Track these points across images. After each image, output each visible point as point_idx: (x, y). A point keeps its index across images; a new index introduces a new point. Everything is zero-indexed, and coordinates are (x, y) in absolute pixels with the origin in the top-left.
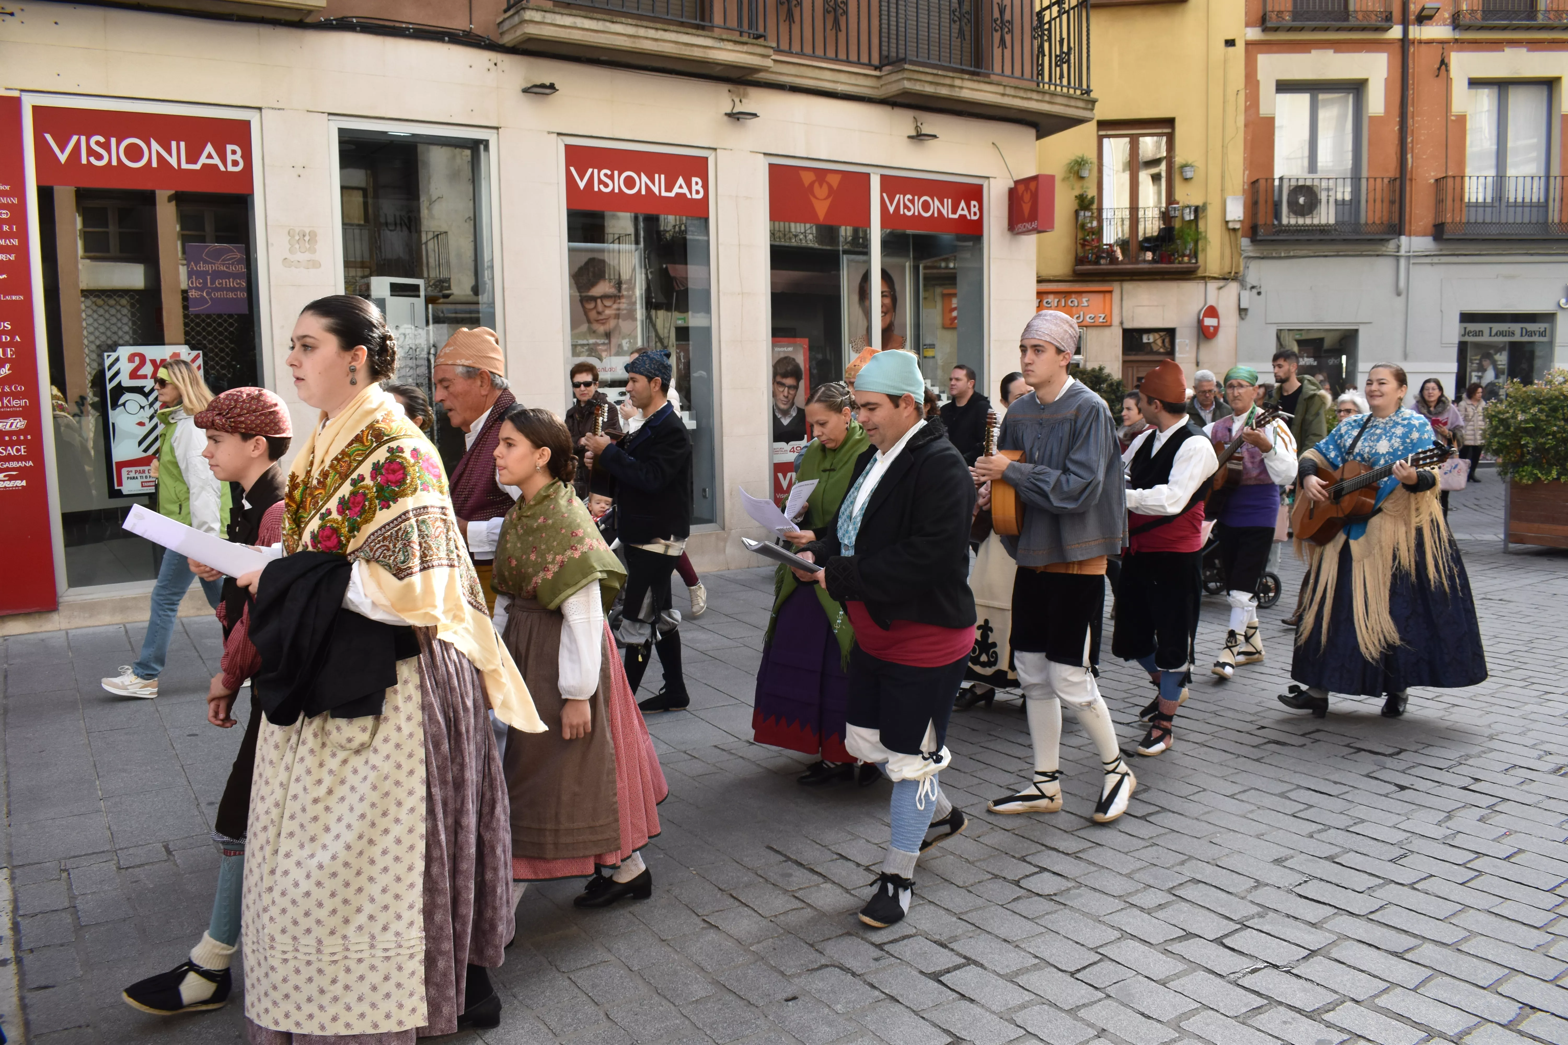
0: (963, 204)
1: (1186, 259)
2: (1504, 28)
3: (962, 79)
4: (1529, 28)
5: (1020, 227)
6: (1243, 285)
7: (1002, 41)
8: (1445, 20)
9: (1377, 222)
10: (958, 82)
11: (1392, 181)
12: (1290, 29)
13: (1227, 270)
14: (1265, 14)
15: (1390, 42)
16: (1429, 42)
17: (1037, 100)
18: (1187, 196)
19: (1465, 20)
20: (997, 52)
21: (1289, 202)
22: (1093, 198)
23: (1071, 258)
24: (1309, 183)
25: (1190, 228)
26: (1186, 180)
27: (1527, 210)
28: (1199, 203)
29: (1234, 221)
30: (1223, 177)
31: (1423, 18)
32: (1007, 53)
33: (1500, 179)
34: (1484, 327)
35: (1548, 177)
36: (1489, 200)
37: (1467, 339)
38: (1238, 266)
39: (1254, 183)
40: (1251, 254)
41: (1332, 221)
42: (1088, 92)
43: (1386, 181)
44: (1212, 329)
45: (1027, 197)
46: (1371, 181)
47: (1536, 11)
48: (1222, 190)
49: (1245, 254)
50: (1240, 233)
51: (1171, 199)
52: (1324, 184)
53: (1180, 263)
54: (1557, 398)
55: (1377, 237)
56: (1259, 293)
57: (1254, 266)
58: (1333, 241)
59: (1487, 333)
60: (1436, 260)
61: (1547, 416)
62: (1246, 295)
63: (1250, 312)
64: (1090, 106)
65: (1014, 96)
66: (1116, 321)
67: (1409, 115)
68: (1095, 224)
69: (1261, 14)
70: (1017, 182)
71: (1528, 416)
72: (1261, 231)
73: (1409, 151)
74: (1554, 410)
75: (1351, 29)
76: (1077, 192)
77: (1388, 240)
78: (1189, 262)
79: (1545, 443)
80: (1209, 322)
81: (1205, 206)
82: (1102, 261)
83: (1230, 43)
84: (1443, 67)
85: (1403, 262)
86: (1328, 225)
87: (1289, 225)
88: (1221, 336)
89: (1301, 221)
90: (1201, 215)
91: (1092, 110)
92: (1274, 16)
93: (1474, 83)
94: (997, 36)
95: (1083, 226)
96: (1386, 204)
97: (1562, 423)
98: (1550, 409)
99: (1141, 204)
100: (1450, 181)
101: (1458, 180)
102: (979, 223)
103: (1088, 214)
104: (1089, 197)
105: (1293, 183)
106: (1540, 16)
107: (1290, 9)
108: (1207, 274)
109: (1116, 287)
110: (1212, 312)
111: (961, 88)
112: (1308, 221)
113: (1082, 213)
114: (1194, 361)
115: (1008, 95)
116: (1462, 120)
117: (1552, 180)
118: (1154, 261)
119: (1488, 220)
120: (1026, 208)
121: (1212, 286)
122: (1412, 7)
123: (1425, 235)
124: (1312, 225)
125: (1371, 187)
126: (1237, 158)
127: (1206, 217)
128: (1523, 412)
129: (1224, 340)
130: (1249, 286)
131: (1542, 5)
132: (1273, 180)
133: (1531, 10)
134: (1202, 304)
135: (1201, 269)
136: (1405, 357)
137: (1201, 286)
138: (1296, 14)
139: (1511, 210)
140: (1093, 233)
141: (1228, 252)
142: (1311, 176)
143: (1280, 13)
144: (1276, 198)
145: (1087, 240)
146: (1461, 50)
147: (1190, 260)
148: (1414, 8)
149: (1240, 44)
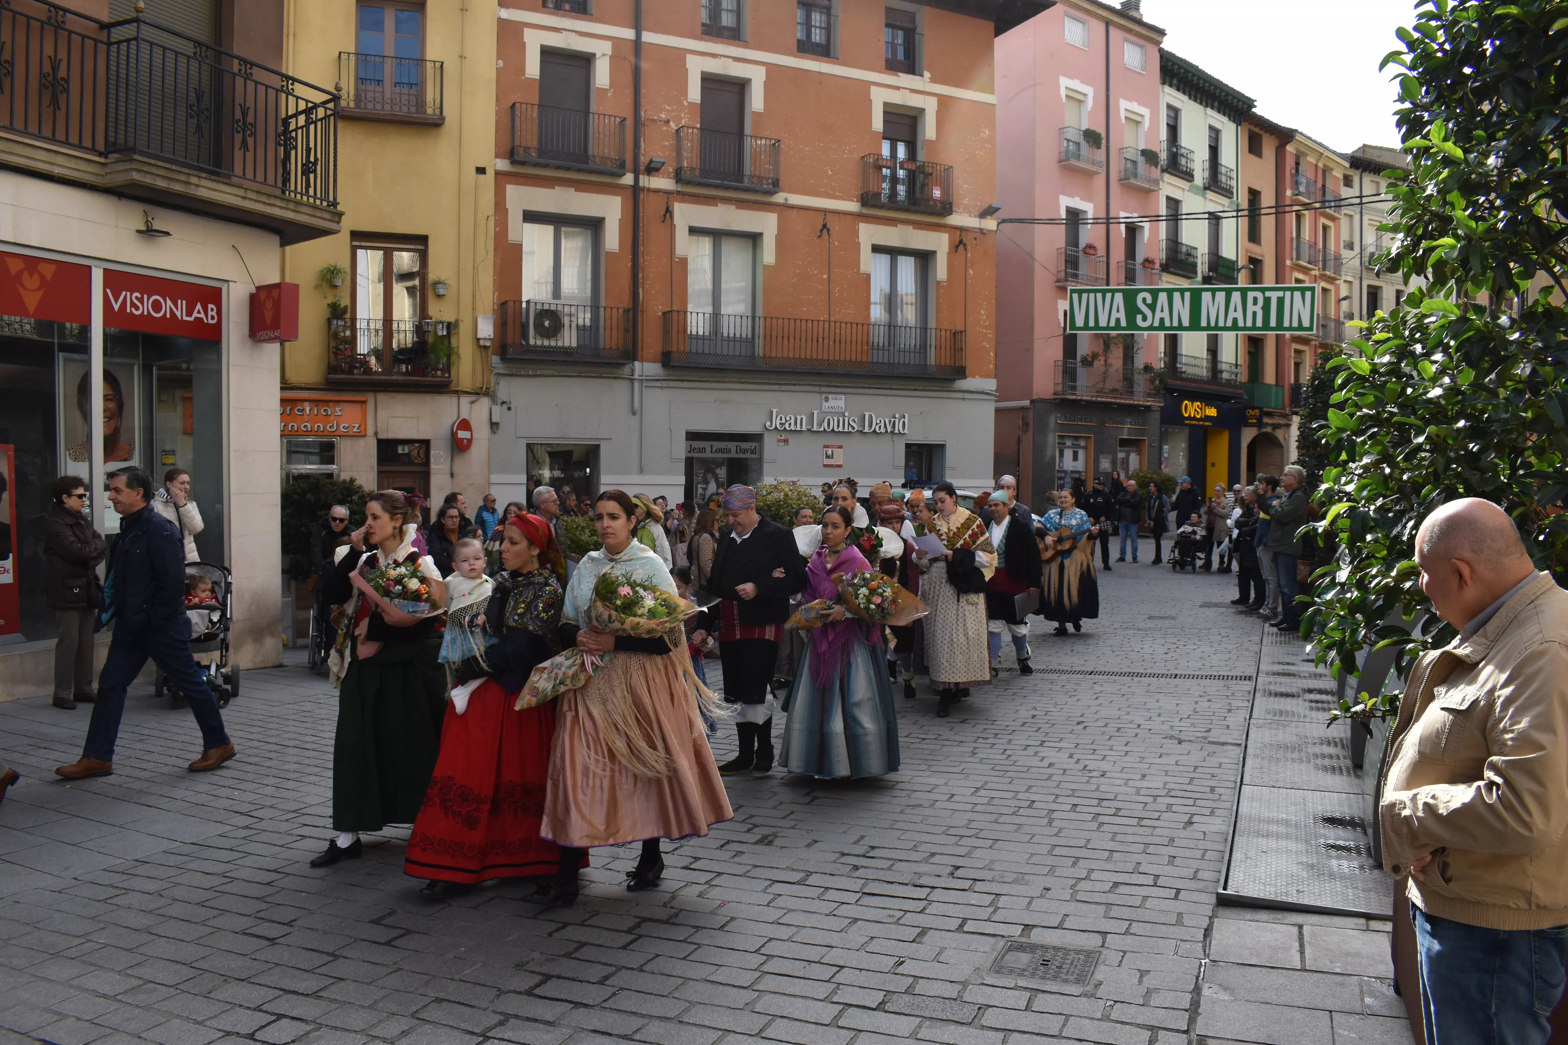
0: (199, 306)
1: (439, 373)
2: (717, 187)
3: (199, 177)
4: (737, 189)
5: (262, 334)
6: (494, 400)
7: (244, 143)
8: (669, 173)
9: (614, 347)
10: (194, 180)
11: (627, 311)
12: (536, 165)
13: (479, 385)
14: (513, 148)
15: (623, 187)
16: (657, 191)
17: (281, 207)
18: (439, 311)
19: (686, 175)
20: (238, 154)
21: (535, 324)
22: (346, 307)
23: (323, 366)
24: (553, 308)
25: (443, 343)
26: (439, 296)
27: (738, 344)
28: (452, 319)
29: (485, 339)
30: (474, 297)
31: (652, 169)
32: (250, 156)
33: (716, 316)
34: (706, 445)
35: (754, 318)
36: (707, 334)
37: (692, 455)
38: (489, 382)
39: (503, 305)
40: (501, 371)
41: (574, 344)
42: (335, 204)
43: (621, 311)
44: (465, 442)
45: (269, 304)
46: (608, 310)
47: (743, 175)
48: (474, 309)
49: (496, 371)
50: (490, 351)
51: (424, 314)
52: (567, 310)
53: (433, 376)
55: (614, 361)
56: (509, 409)
57: (504, 383)
58: (575, 363)
59: (709, 450)
60: (664, 384)
62: (497, 409)
63: (501, 427)
64: (336, 219)
65: (256, 201)
66: (370, 431)
67: (640, 254)
68: (348, 333)
69: (509, 147)
70: (258, 288)
72: (510, 350)
73: (640, 286)
75: (590, 172)
76: (330, 300)
77: (624, 364)
78: (443, 376)
80: (462, 434)
81: (457, 324)
82: (355, 371)
83: (481, 171)
84: (668, 214)
85: (636, 384)
86: (570, 348)
87: (535, 346)
88: (474, 448)
89: (546, 343)
90: (453, 331)
91: (339, 222)
92: (521, 151)
93: (694, 231)
94: (238, 138)
95: (336, 335)
96: (621, 334)
99: (395, 316)
100: (675, 315)
101: (682, 314)
102: (218, 326)
103: (341, 323)
104: (342, 306)
105: (539, 307)
106: (746, 180)
107: (536, 146)
108: (460, 389)
109: (370, 398)
110: (465, 425)
111: (198, 186)
112: (553, 343)
113: (335, 322)
114: (449, 472)
115: (250, 199)
116: (684, 261)
117: (757, 320)
118: (408, 373)
119: (707, 351)
120: (269, 316)
121: (465, 400)
122: (642, 158)
123: (655, 361)
124: (556, 347)
125: (608, 316)
126: (487, 279)
127: (458, 334)
129: (478, 452)
130: (500, 401)
131: (747, 170)
132: (521, 302)
133: (739, 174)
134: (455, 417)
135: (454, 383)
136: (641, 471)
137: (454, 399)
138: (541, 152)
139: (725, 343)
140: (346, 343)
141: (479, 368)
142: (555, 301)
143: (526, 149)
144: (524, 320)
145: (340, 350)
146: (683, 201)
147: (443, 374)
148: (643, 160)
149: (490, 173)
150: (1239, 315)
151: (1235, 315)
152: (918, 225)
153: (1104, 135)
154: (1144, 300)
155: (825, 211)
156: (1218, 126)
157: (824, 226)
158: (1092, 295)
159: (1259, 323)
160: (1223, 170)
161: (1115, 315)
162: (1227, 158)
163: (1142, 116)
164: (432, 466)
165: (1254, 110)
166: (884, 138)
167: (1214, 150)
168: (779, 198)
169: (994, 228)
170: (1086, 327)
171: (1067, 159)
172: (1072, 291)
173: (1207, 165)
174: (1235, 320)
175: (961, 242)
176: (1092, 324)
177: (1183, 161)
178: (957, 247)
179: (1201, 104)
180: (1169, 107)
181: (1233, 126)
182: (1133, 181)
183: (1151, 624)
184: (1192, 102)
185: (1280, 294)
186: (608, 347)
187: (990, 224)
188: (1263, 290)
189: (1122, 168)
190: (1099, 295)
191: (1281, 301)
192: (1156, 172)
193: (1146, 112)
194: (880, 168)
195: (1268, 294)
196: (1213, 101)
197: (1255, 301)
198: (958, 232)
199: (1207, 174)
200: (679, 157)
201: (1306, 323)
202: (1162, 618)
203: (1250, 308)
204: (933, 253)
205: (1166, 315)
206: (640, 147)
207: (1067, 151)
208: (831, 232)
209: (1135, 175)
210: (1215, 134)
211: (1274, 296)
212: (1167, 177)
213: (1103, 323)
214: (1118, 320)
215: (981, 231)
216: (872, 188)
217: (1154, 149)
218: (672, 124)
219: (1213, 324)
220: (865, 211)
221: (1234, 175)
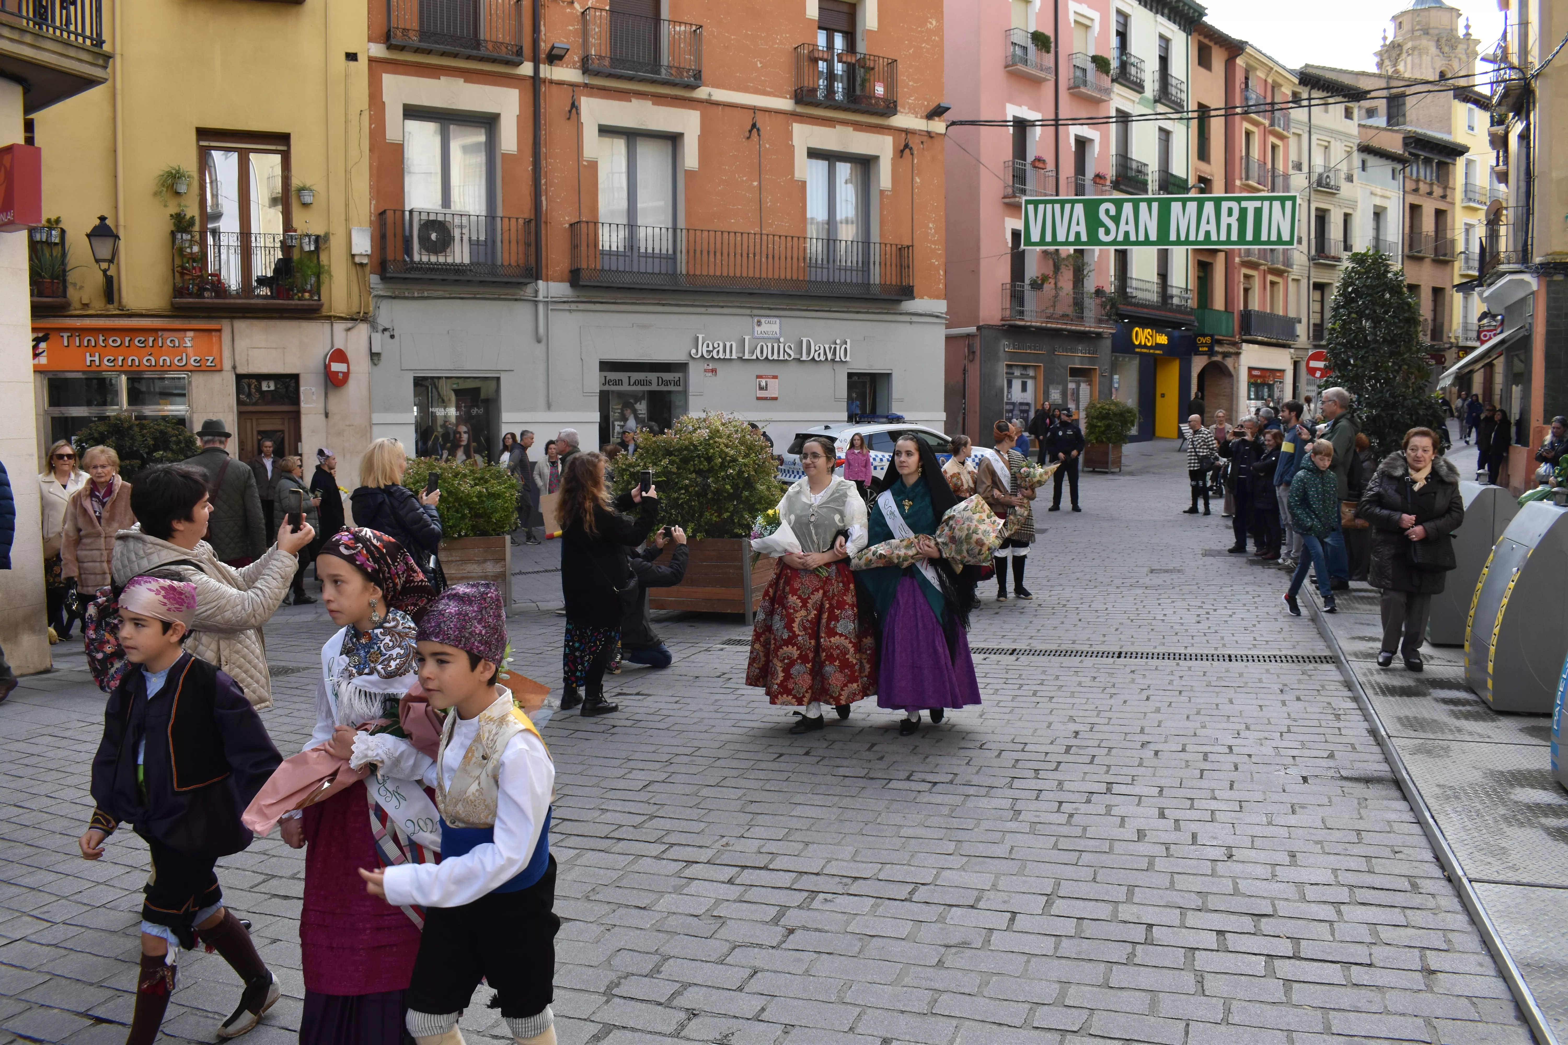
1: (307, 295)
2: (631, 79)
4: (653, 82)
6: (374, 327)
8: (574, 63)
9: (513, 263)
11: (528, 222)
12: (417, 51)
13: (355, 309)
14: (389, 31)
15: (521, 78)
16: (560, 83)
18: (305, 223)
19: (594, 65)
21: (419, 237)
22: (193, 218)
23: (168, 289)
24: (440, 218)
25: (310, 260)
26: (305, 205)
27: (657, 261)
28: (321, 232)
29: (361, 255)
30: (347, 205)
31: (554, 58)
33: (632, 226)
34: (623, 376)
35: (675, 230)
36: (621, 249)
37: (607, 388)
38: (367, 306)
39: (382, 214)
40: (382, 293)
41: (467, 260)
42: (101, 43)
43: (521, 221)
44: (341, 375)
46: (506, 220)
47: (660, 66)
48: (347, 220)
49: (376, 293)
50: (368, 269)
51: (288, 225)
52: (457, 220)
53: (299, 299)
54: (687, 448)
55: (514, 280)
56: (392, 336)
57: (385, 305)
58: (468, 283)
59: (626, 382)
60: (574, 306)
61: (679, 468)
62: (377, 338)
63: (383, 357)
64: (101, 62)
66: (227, 365)
67: (542, 156)
68: (196, 249)
69: (385, 30)
71: (659, 469)
72: (391, 267)
73: (543, 193)
74: (685, 461)
75: (482, 59)
76: (173, 210)
77: (526, 284)
78: (311, 299)
79: (678, 498)
80: (336, 367)
81: (327, 237)
82: (206, 294)
83: (352, 57)
84: (574, 110)
85: (541, 307)
86: (462, 265)
87: (420, 262)
88: (352, 383)
89: (433, 259)
90: (322, 246)
91: (105, 67)
92: (399, 34)
93: (605, 131)
95: (181, 250)
96: (521, 248)
97: (694, 475)
98: (681, 460)
99: (254, 229)
100: (584, 226)
101: (591, 225)
103: (186, 237)
104: (188, 217)
105: (424, 217)
106: (663, 71)
107: (417, 28)
108: (332, 313)
109: (225, 325)
110: (339, 356)
112: (441, 259)
113: (179, 236)
114: (322, 411)
116: (593, 166)
117: (679, 231)
118: (272, 297)
119: (621, 268)
120: (0, 192)
121: (339, 327)
122: (543, 44)
123: (562, 281)
124: (445, 264)
125: (506, 228)
126: (362, 185)
127: (328, 249)
128: (655, 464)
129: (356, 388)
130: (380, 328)
131: (665, 59)
132: (403, 211)
133: (655, 64)
134: (329, 347)
135: (325, 307)
136: (549, 407)
137: (326, 326)
138: (423, 34)
139: (643, 260)
140: (194, 261)
141: (355, 289)
142: (444, 211)
143: (405, 30)
144: (407, 233)
145: (186, 268)
146: (591, 95)
147: (311, 296)
148: (544, 47)
149: (363, 61)
150: (1212, 228)
151: (1208, 228)
152: (858, 126)
153: (1052, 39)
154: (1107, 211)
155: (754, 109)
156: (1168, 34)
157: (754, 126)
158: (1049, 206)
159: (1234, 237)
160: (1174, 82)
161: (1074, 229)
162: (1178, 68)
163: (1092, 20)
164: (303, 405)
165: (1205, 19)
166: (820, 28)
167: (1164, 61)
168: (702, 93)
169: (943, 131)
170: (1042, 242)
171: (1014, 64)
172: (1028, 202)
173: (1157, 76)
174: (1208, 233)
175: (906, 146)
176: (1049, 238)
177: (1133, 71)
178: (902, 151)
179: (1151, 10)
180: (1119, 12)
181: (1184, 35)
182: (1083, 90)
183: (1157, 580)
184: (1141, 8)
185: (1258, 204)
186: (506, 263)
187: (938, 126)
188: (1239, 200)
189: (1071, 76)
190: (1057, 207)
191: (1258, 212)
192: (1106, 81)
193: (1095, 15)
194: (815, 61)
195: (1244, 204)
196: (1163, 8)
197: (1230, 212)
198: (903, 135)
199: (1157, 86)
200: (585, 44)
201: (1286, 237)
202: (1166, 571)
203: (1225, 220)
204: (876, 158)
205: (1131, 228)
206: (539, 31)
207: (1014, 55)
208: (761, 133)
209: (1085, 83)
210: (1165, 42)
211: (1251, 206)
212: (1117, 88)
213: (1061, 237)
214: (1078, 234)
215: (929, 135)
216: (807, 83)
217: (1105, 56)
218: (577, 5)
219: (1183, 238)
220: (800, 109)
221: (1184, 87)
